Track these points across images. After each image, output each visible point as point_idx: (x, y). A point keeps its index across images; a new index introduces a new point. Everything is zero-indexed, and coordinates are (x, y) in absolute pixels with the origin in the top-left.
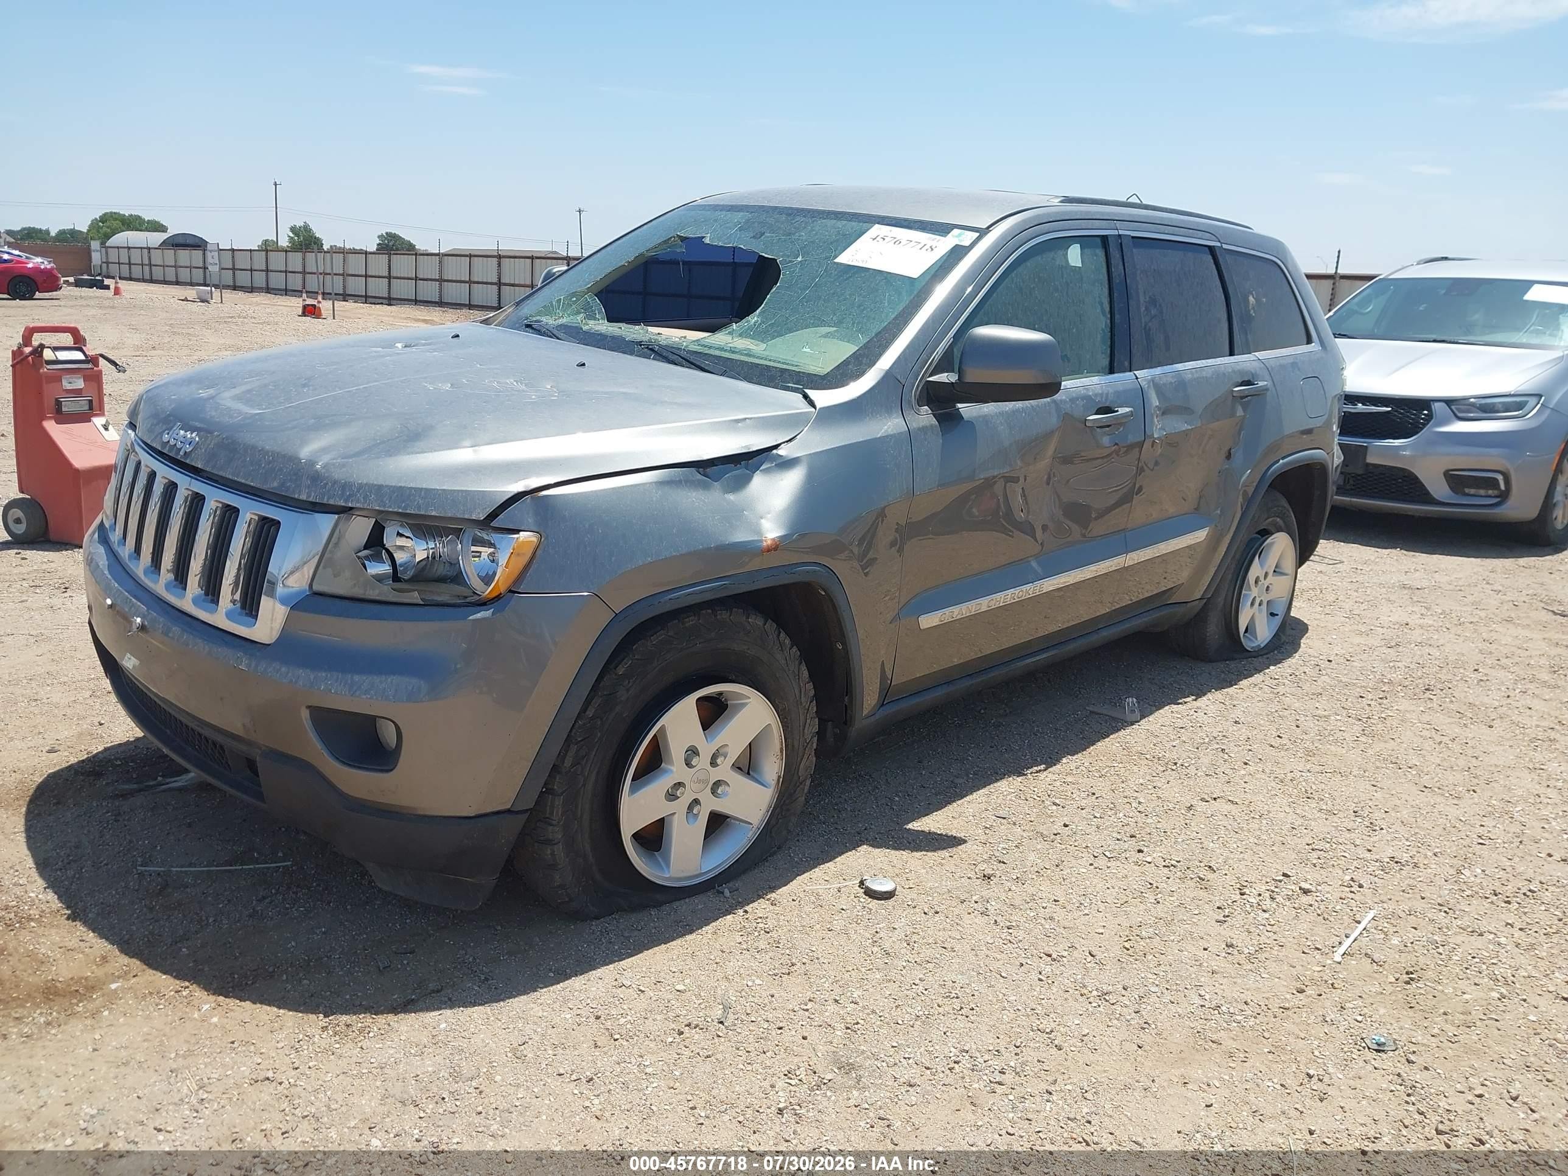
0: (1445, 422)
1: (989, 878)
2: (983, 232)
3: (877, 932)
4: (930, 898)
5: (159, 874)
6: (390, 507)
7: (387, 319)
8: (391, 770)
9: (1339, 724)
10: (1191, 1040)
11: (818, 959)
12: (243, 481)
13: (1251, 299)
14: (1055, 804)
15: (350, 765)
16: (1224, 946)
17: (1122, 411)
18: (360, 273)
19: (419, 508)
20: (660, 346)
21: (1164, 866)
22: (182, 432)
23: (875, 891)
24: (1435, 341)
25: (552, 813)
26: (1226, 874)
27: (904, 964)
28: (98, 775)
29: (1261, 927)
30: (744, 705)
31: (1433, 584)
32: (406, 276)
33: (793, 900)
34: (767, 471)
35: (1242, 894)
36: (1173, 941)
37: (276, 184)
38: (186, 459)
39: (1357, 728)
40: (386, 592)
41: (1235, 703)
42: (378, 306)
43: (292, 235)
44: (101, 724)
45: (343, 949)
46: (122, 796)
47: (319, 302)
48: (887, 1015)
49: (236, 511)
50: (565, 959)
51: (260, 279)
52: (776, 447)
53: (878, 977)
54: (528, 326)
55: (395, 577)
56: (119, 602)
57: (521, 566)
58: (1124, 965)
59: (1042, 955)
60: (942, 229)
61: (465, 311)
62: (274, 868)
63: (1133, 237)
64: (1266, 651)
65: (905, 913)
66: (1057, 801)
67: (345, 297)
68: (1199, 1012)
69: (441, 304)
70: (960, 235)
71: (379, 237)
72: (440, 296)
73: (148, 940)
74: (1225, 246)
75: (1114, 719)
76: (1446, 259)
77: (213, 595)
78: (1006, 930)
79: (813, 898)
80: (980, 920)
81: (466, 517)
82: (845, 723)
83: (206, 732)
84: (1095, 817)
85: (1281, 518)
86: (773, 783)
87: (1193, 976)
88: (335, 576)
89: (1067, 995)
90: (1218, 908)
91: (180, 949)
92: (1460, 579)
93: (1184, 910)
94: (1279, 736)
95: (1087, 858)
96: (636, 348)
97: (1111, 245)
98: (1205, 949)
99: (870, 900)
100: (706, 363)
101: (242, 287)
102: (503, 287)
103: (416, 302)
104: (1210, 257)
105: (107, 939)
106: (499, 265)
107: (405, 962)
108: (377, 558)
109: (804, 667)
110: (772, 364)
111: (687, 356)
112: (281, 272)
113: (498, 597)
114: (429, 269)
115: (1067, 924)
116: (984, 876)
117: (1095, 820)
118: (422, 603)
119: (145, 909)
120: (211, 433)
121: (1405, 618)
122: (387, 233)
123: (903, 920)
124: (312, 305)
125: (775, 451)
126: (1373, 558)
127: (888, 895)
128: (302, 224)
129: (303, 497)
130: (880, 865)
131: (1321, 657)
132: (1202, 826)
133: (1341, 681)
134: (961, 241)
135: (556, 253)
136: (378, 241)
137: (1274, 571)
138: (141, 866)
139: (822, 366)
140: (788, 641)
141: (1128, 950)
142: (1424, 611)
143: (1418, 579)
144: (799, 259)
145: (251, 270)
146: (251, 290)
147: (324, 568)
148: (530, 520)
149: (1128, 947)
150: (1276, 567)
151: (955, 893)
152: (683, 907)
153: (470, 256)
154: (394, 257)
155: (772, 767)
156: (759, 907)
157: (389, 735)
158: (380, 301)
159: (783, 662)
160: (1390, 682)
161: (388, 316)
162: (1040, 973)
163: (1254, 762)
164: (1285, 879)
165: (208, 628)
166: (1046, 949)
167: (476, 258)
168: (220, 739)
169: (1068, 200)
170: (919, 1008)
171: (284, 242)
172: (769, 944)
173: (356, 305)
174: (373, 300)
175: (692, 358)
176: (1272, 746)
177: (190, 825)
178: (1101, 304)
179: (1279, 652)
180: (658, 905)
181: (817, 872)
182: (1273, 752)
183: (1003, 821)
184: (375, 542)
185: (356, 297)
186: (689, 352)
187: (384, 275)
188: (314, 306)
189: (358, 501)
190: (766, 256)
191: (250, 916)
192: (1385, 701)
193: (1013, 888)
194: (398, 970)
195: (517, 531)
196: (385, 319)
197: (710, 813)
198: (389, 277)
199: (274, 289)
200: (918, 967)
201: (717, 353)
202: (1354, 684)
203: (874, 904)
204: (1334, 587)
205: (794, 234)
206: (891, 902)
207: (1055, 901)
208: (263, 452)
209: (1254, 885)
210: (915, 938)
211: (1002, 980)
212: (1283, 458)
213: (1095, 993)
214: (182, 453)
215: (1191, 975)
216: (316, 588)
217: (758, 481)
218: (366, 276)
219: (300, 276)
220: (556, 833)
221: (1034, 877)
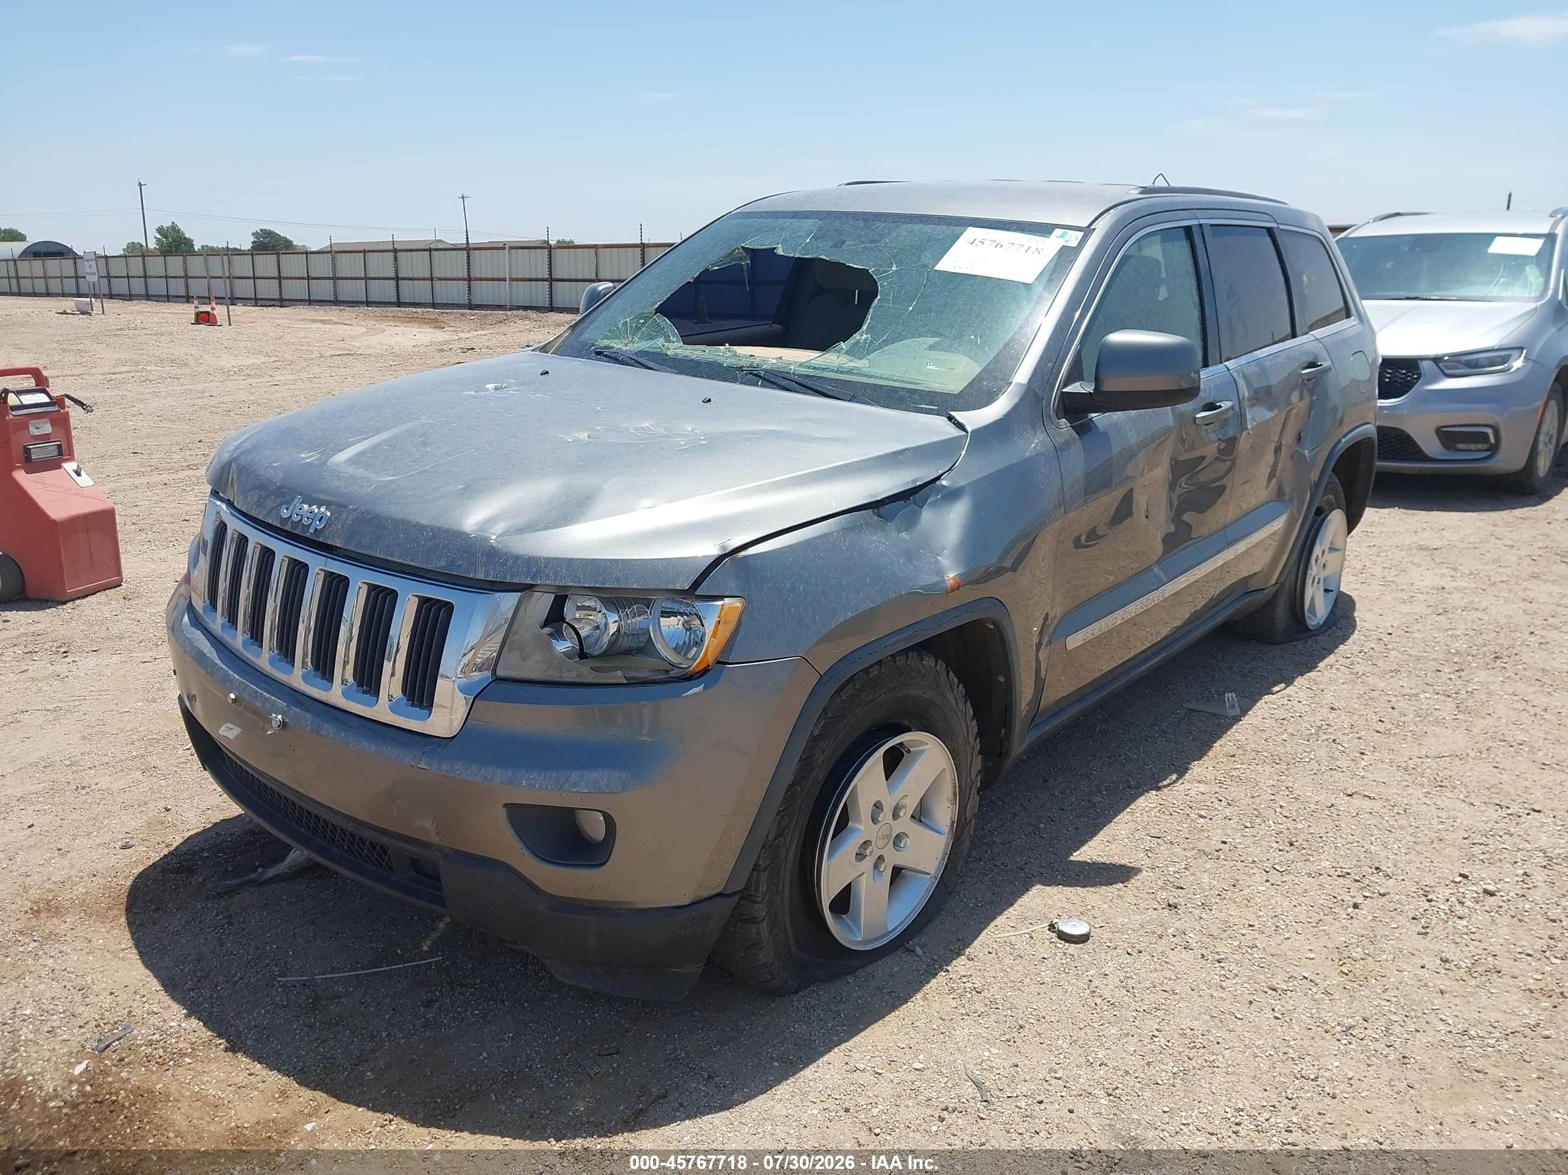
0: (1435, 380)
1: (1175, 907)
2: (1088, 231)
3: (1090, 981)
4: (1126, 936)
5: (304, 985)
6: (586, 582)
7: (283, 321)
8: (603, 864)
9: (1431, 702)
10: (1455, 1071)
11: (1044, 1018)
12: (400, 561)
13: (1305, 278)
14: (1201, 816)
15: (555, 863)
16: (1439, 962)
17: (1225, 405)
18: (248, 275)
19: (618, 580)
20: (766, 371)
21: (1339, 876)
22: (306, 507)
23: (1067, 934)
24: (1408, 298)
25: (757, 890)
26: (1403, 880)
27: (1134, 1014)
28: (190, 871)
29: (1465, 936)
30: (923, 751)
31: (1447, 543)
32: (297, 275)
33: (989, 953)
34: (935, 504)
35: (1430, 901)
36: (1387, 960)
37: (140, 185)
38: (319, 537)
39: (1450, 705)
40: (582, 672)
41: (1322, 687)
42: (270, 309)
43: (160, 237)
44: (168, 810)
45: (542, 1057)
46: (225, 893)
47: (213, 309)
48: (1142, 1076)
49: (393, 594)
50: (782, 1043)
51: (138, 286)
52: (938, 478)
53: (1114, 1032)
54: (598, 353)
55: (582, 655)
56: (245, 696)
57: (728, 635)
58: (1352, 993)
59: (1266, 989)
60: (1044, 230)
61: (363, 309)
62: (425, 965)
63: (1211, 225)
64: (1325, 629)
65: (1109, 955)
66: (1203, 813)
67: (234, 300)
68: (1449, 1038)
69: (336, 302)
70: (1063, 236)
71: (253, 234)
72: (335, 295)
73: (325, 1067)
74: (1281, 227)
75: (1213, 715)
76: (1398, 214)
77: (369, 684)
78: (1217, 965)
79: (1008, 948)
80: (1185, 955)
81: (671, 587)
82: (1000, 755)
83: (368, 834)
84: (1246, 827)
85: (1334, 495)
86: (947, 829)
87: (1426, 999)
88: (524, 659)
89: (1311, 1034)
90: (1413, 918)
91: (364, 1073)
92: (1469, 535)
93: (1381, 924)
94: (1380, 721)
95: (1260, 877)
96: (739, 374)
97: (1195, 235)
98: (1423, 967)
99: (1067, 944)
100: (827, 388)
101: (119, 295)
102: (401, 282)
103: (310, 302)
104: (1269, 239)
105: (279, 1070)
106: (396, 259)
107: (615, 1065)
108: (558, 635)
109: (969, 705)
110: (896, 384)
111: (800, 380)
112: (160, 277)
113: (705, 671)
114: (322, 267)
115: (1274, 951)
116: (1170, 905)
117: (1247, 830)
118: (626, 682)
119: (305, 1029)
120: (345, 507)
121: (1438, 582)
122: (261, 230)
123: (1110, 964)
124: (205, 312)
125: (938, 482)
126: (1377, 519)
127: (1083, 939)
128: (170, 224)
129: (481, 576)
130: (1059, 904)
131: (1380, 630)
132: (1353, 827)
133: (1410, 655)
134: (1067, 241)
135: (440, 241)
136: (253, 239)
137: (1330, 548)
138: (279, 976)
139: (954, 384)
140: (956, 680)
141: (1347, 975)
142: (1452, 573)
143: (1429, 538)
144: (894, 268)
145: (128, 277)
146: (130, 297)
147: (510, 651)
148: (733, 586)
149: (1346, 971)
150: (1331, 544)
151: (1149, 928)
152: (880, 969)
153: (364, 252)
154: (283, 257)
155: (945, 813)
156: (959, 966)
157: (595, 828)
158: (272, 303)
159: (953, 702)
160: (1458, 653)
161: (283, 319)
162: (1273, 1010)
163: (1369, 751)
164: (1465, 881)
165: (364, 721)
166: (1269, 983)
167: (371, 254)
168: (384, 840)
169: (1145, 190)
170: (1172, 1064)
171: (152, 245)
172: (986, 1005)
173: (246, 308)
174: (264, 303)
175: (809, 383)
176: (1378, 732)
177: (313, 923)
178: (1192, 295)
179: (1337, 628)
180: (852, 971)
181: (1000, 920)
182: (1382, 738)
183: (1159, 840)
184: (555, 618)
185: (245, 300)
186: (799, 376)
187: (273, 275)
188: (208, 313)
189: (547, 577)
190: (855, 266)
191: (424, 1026)
192: (1463, 674)
193: (1204, 916)
194: (610, 1075)
195: (721, 598)
196: (280, 322)
197: (894, 867)
198: (280, 278)
199: (153, 296)
200: (1149, 1016)
201: (832, 375)
202: (1426, 657)
203: (1072, 948)
204: (1356, 554)
205: (880, 241)
206: (1089, 945)
207: (1250, 926)
208: (417, 526)
209: (1436, 890)
210: (1131, 983)
211: (1239, 1023)
212: (1344, 436)
213: (1339, 1028)
214: (311, 531)
215: (1422, 998)
216: (500, 672)
217: (927, 516)
218: (254, 278)
219: (183, 280)
220: (760, 910)
221: (1218, 901)
